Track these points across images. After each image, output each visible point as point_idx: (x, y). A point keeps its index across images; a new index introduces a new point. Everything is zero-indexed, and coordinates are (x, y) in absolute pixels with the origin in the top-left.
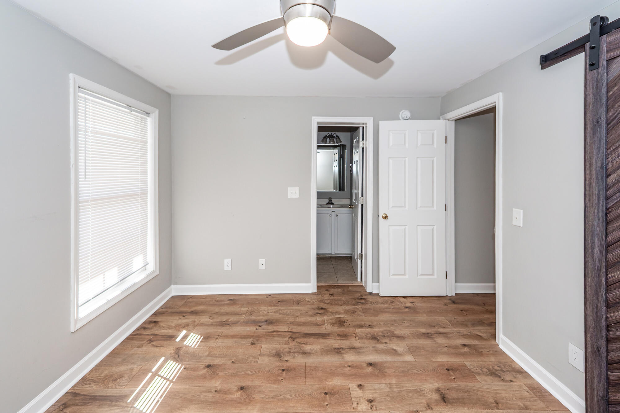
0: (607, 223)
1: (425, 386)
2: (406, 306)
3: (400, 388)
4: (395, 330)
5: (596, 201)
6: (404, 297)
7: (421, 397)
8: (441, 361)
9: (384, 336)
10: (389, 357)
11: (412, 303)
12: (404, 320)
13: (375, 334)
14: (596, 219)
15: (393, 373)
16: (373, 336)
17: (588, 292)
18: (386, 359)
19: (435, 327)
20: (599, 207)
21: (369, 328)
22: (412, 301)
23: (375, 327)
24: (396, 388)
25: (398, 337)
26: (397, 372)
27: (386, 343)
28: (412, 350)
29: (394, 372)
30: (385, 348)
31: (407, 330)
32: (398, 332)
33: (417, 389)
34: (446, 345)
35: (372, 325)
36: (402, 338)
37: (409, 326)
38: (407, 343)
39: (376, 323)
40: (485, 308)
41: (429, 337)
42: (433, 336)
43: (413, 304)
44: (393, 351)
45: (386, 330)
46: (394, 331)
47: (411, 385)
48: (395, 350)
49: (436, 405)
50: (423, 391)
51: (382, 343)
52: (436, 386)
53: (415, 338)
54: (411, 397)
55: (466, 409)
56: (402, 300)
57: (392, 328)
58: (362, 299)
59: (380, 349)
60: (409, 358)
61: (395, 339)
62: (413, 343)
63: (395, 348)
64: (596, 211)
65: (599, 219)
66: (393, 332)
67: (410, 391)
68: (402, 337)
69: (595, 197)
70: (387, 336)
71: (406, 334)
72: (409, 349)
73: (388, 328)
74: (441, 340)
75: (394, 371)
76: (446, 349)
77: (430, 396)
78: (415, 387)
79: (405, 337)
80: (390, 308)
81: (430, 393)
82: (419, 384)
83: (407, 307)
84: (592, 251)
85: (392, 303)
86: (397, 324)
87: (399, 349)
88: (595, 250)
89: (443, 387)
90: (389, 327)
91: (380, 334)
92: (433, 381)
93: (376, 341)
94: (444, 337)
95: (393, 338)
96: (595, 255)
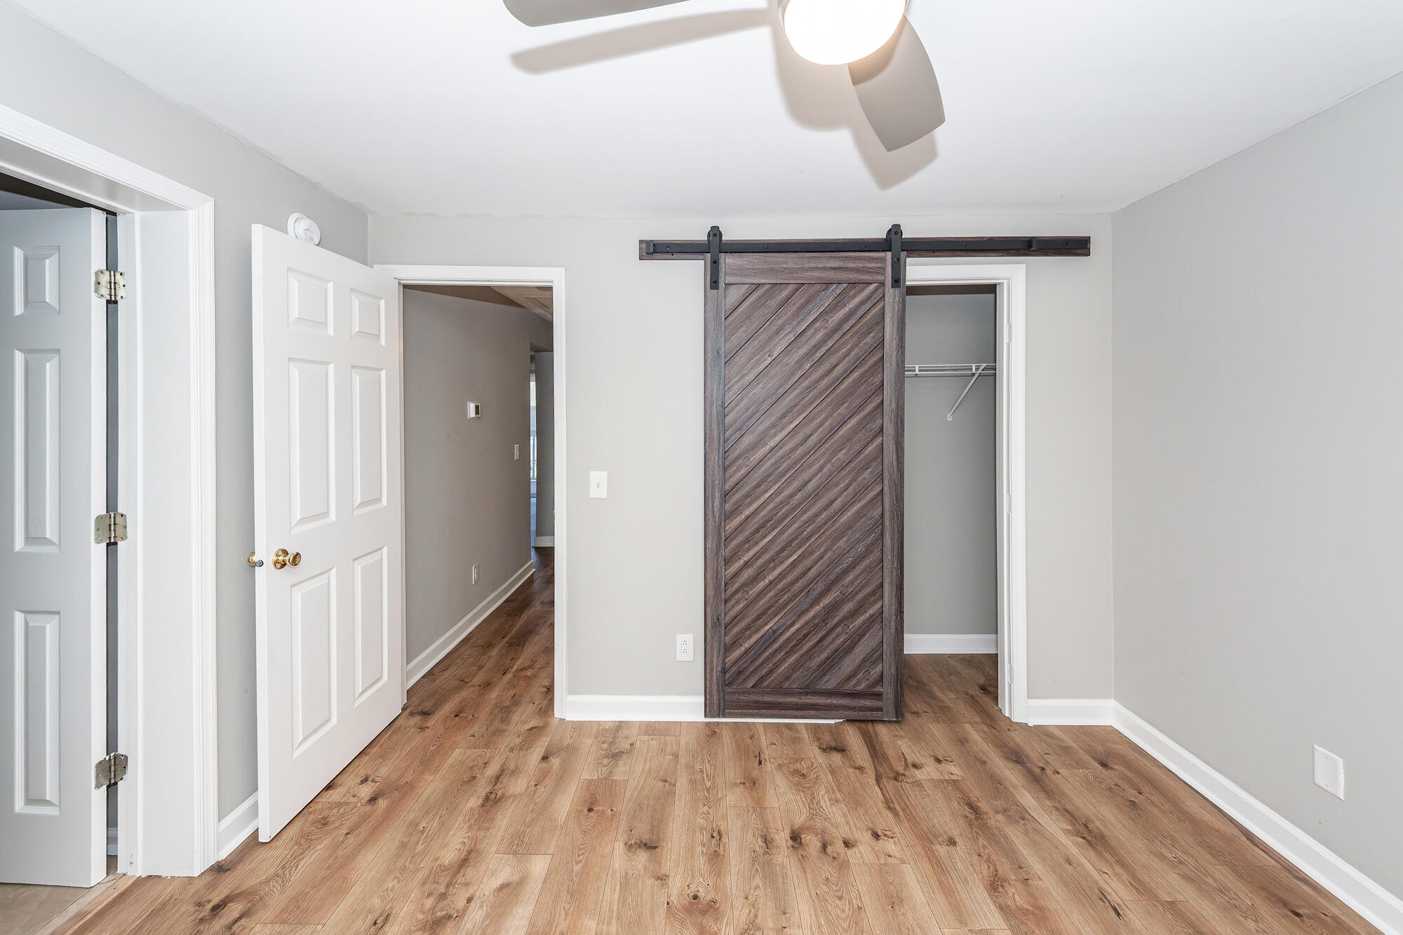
0: (725, 469)
1: (617, 865)
2: (368, 798)
3: (611, 918)
4: (437, 859)
5: (716, 446)
6: (329, 787)
7: (640, 883)
8: (567, 811)
9: (443, 896)
10: (520, 911)
11: (365, 780)
12: (414, 824)
13: (421, 916)
14: (717, 467)
15: (570, 917)
16: (425, 926)
17: (708, 557)
18: (521, 919)
19: (475, 778)
20: (719, 452)
21: (386, 928)
22: (358, 780)
23: (392, 908)
24: (609, 924)
25: (464, 863)
26: (567, 906)
27: (469, 900)
28: (519, 847)
29: (567, 914)
30: (484, 908)
31: (452, 833)
32: (449, 856)
33: (621, 884)
34: (533, 783)
35: (379, 912)
36: (473, 854)
37: (442, 824)
38: (494, 849)
39: (376, 901)
40: (474, 686)
41: (497, 801)
42: (500, 793)
43: (373, 781)
44: (505, 891)
45: (424, 883)
46: (439, 862)
47: (608, 890)
48: (503, 887)
49: (660, 865)
50: (626, 873)
51: (465, 910)
52: (619, 848)
53: (488, 829)
54: (637, 902)
55: (671, 825)
56: (334, 795)
57: (426, 864)
58: (217, 909)
59: (483, 923)
60: (539, 866)
61: (470, 872)
62: (499, 838)
63: (496, 882)
64: (717, 458)
65: (719, 467)
66: (443, 869)
67: (623, 900)
68: (470, 852)
69: (716, 441)
70: (448, 886)
71: (466, 840)
72: (515, 853)
73: (420, 876)
74: (518, 786)
75: (563, 913)
76: (541, 789)
77: (640, 867)
78: (616, 885)
79: (475, 845)
80: (343, 842)
81: (634, 863)
82: (610, 873)
83: (373, 800)
84: (713, 506)
85: (325, 825)
86: (420, 847)
87: (506, 874)
88: (715, 504)
89: (625, 837)
90: (418, 870)
91: (429, 903)
92: (609, 846)
93: (450, 924)
94: (511, 776)
95: (461, 874)
96: (716, 509)
